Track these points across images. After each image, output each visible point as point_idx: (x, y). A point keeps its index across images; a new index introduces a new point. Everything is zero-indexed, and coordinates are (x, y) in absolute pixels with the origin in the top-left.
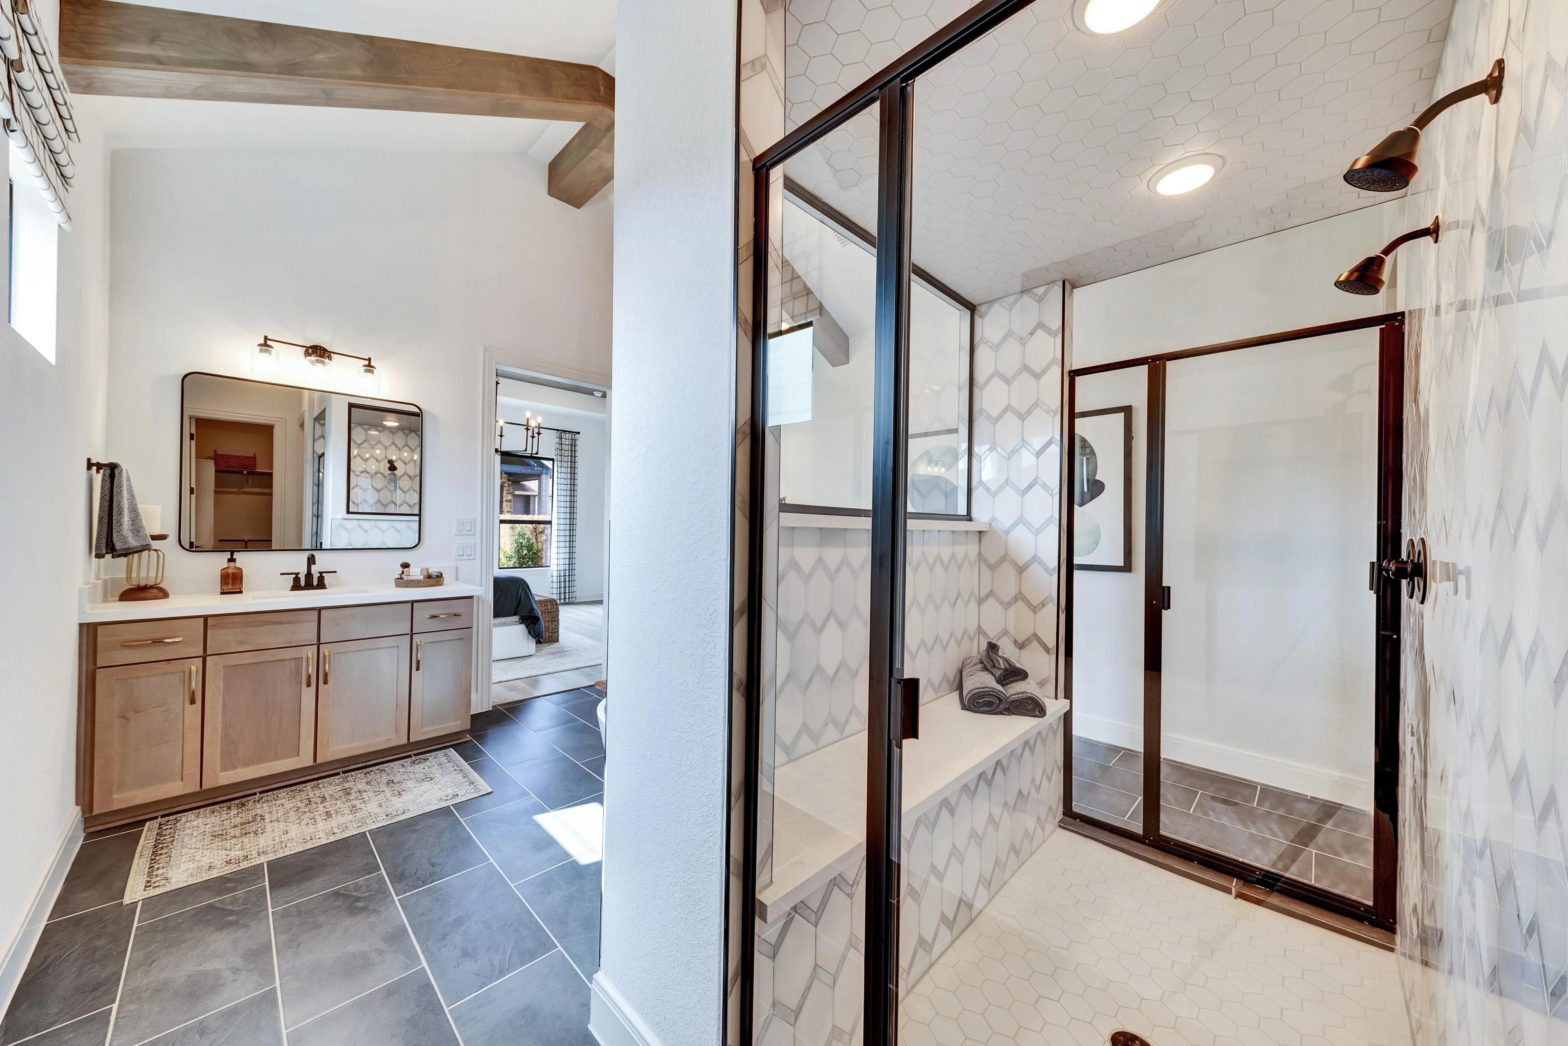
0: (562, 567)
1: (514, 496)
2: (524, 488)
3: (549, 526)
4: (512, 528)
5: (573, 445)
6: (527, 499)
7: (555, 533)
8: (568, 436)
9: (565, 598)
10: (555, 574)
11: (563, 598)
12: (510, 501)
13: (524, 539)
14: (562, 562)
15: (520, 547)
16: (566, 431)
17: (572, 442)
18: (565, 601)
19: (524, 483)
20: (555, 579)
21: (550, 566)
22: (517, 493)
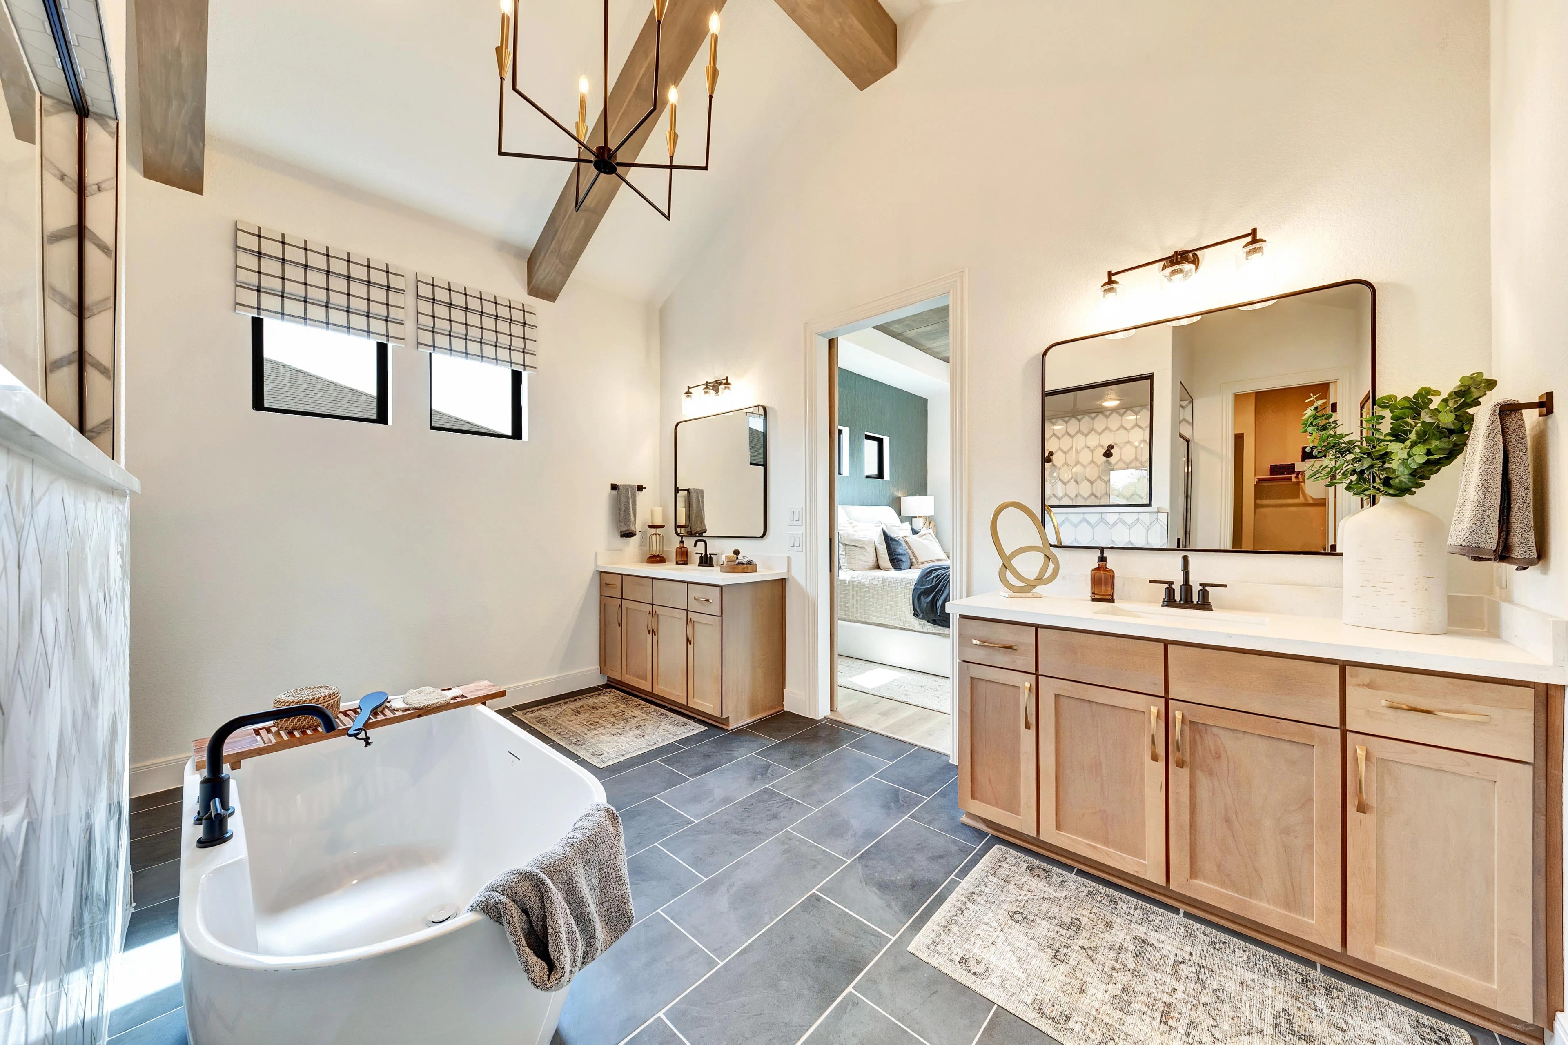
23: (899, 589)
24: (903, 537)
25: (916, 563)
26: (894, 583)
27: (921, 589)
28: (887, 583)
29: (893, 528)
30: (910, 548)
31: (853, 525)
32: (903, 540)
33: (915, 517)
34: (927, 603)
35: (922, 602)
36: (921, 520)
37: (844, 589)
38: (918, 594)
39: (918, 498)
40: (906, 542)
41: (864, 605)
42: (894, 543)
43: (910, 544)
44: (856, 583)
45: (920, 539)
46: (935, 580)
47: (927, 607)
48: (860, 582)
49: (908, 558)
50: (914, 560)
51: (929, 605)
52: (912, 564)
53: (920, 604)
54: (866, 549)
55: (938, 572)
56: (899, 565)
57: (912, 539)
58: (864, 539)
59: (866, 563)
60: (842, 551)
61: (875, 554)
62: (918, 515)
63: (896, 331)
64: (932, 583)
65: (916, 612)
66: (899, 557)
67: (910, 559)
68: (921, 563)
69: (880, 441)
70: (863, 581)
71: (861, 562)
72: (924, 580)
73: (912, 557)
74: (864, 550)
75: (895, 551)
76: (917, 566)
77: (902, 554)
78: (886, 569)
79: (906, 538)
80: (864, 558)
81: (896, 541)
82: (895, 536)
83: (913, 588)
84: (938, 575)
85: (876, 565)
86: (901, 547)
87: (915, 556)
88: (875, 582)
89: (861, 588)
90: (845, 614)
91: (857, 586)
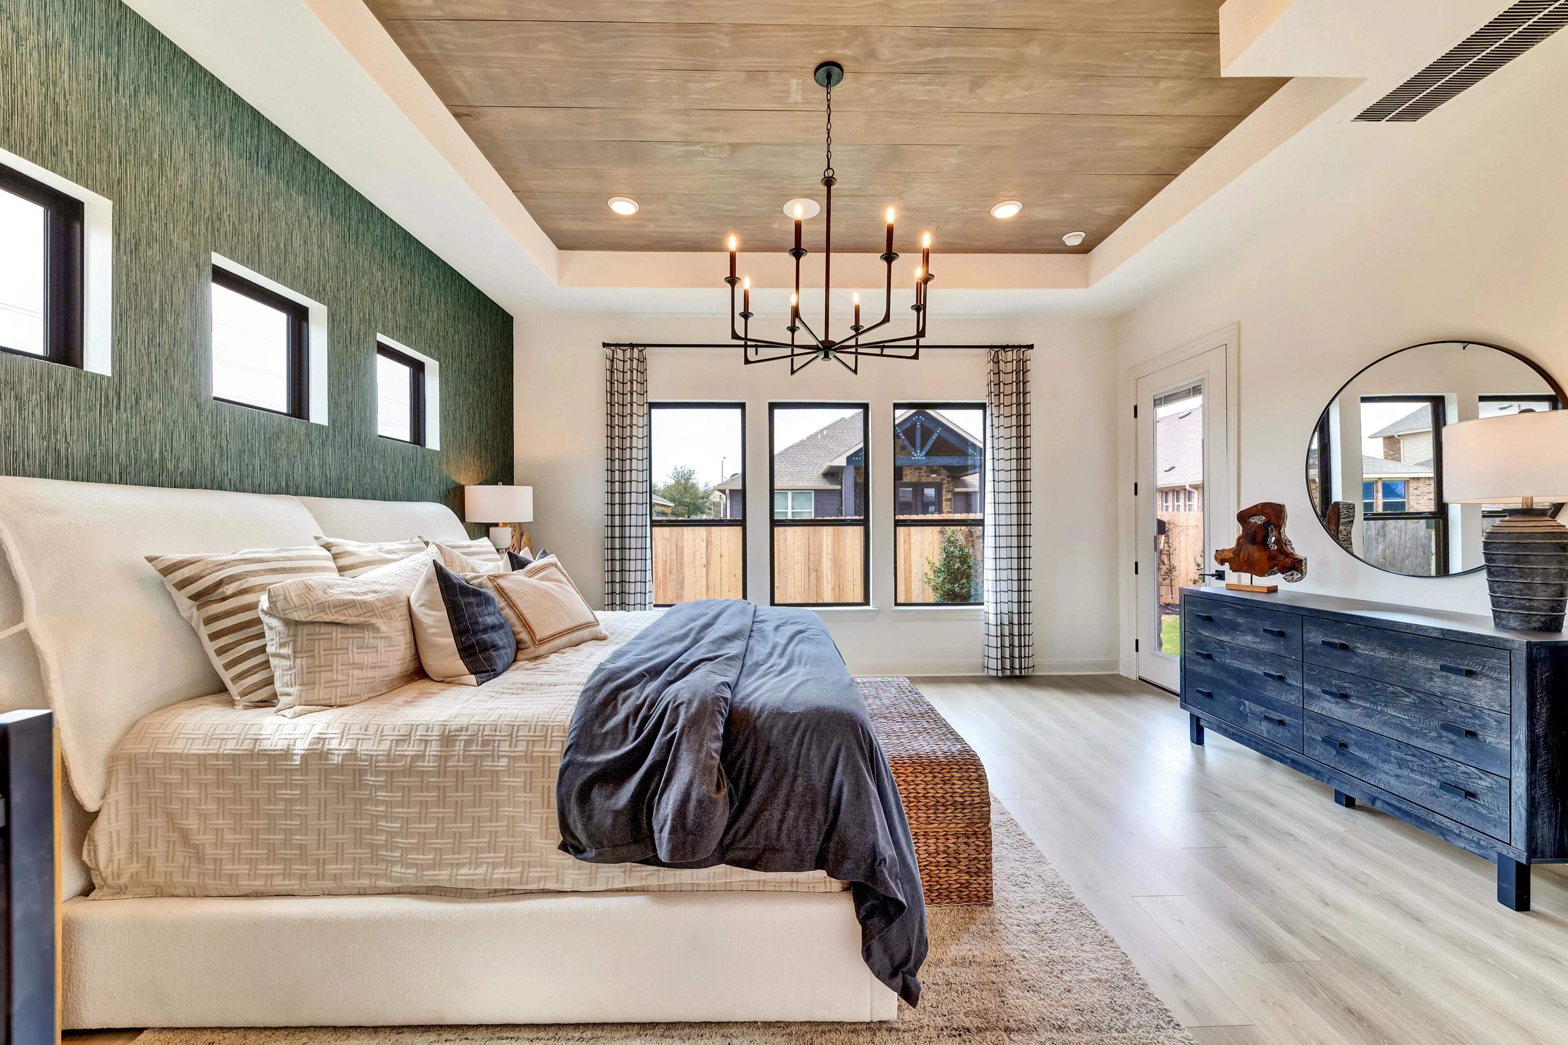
0: (1005, 608)
1: (956, 494)
2: (965, 485)
3: (981, 528)
4: (941, 532)
5: (1022, 372)
6: (968, 495)
7: (989, 541)
8: (1010, 355)
9: (1012, 668)
10: (992, 619)
11: (1008, 666)
12: (949, 500)
13: (955, 547)
14: (1004, 597)
15: (949, 557)
16: (1008, 346)
17: (1018, 366)
18: (1012, 672)
19: (965, 478)
20: (993, 630)
21: (982, 604)
22: (957, 490)
23: (504, 762)
24: (493, 578)
25: (530, 643)
26: (485, 743)
27: (589, 765)
28: (459, 747)
29: (457, 552)
30: (512, 605)
31: (334, 550)
32: (490, 585)
33: (496, 525)
34: (617, 813)
35: (597, 812)
36: (508, 531)
37: (285, 786)
38: (579, 782)
39: (500, 488)
40: (500, 590)
41: (371, 831)
42: (472, 599)
43: (511, 594)
44: (336, 760)
45: (534, 581)
46: (633, 729)
47: (614, 826)
48: (352, 755)
49: (510, 634)
50: (524, 636)
51: (622, 819)
52: (519, 646)
53: (590, 818)
54: (374, 628)
55: (636, 696)
56: (490, 660)
57: (515, 581)
58: (369, 598)
59: (371, 673)
60: (282, 645)
61: (409, 637)
62: (500, 521)
63: (465, 90)
64: (625, 738)
65: (570, 840)
66: (485, 636)
67: (515, 634)
68: (542, 642)
69: (417, 368)
70: (367, 747)
71: (357, 673)
72: (596, 729)
73: (518, 628)
74: (368, 635)
75: (477, 623)
76: (532, 649)
77: (494, 628)
78: (449, 680)
79: (500, 581)
80: (371, 658)
81: (476, 593)
82: (470, 575)
83: (558, 765)
84: (639, 708)
85: (410, 666)
86: (491, 609)
87: (526, 625)
88: (410, 749)
89: (359, 773)
90: (287, 875)
91: (340, 769)
